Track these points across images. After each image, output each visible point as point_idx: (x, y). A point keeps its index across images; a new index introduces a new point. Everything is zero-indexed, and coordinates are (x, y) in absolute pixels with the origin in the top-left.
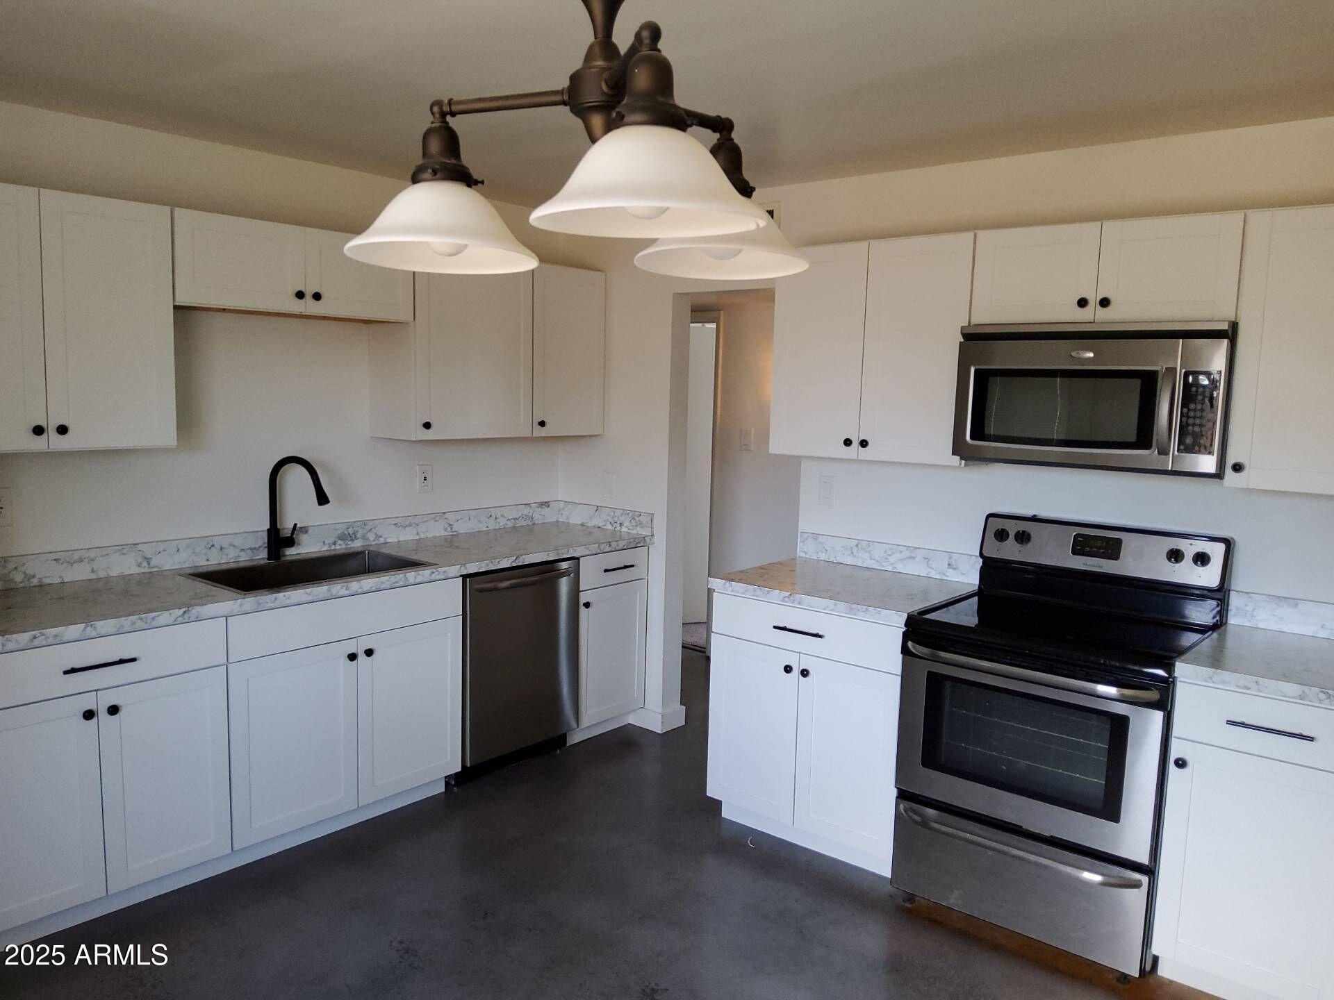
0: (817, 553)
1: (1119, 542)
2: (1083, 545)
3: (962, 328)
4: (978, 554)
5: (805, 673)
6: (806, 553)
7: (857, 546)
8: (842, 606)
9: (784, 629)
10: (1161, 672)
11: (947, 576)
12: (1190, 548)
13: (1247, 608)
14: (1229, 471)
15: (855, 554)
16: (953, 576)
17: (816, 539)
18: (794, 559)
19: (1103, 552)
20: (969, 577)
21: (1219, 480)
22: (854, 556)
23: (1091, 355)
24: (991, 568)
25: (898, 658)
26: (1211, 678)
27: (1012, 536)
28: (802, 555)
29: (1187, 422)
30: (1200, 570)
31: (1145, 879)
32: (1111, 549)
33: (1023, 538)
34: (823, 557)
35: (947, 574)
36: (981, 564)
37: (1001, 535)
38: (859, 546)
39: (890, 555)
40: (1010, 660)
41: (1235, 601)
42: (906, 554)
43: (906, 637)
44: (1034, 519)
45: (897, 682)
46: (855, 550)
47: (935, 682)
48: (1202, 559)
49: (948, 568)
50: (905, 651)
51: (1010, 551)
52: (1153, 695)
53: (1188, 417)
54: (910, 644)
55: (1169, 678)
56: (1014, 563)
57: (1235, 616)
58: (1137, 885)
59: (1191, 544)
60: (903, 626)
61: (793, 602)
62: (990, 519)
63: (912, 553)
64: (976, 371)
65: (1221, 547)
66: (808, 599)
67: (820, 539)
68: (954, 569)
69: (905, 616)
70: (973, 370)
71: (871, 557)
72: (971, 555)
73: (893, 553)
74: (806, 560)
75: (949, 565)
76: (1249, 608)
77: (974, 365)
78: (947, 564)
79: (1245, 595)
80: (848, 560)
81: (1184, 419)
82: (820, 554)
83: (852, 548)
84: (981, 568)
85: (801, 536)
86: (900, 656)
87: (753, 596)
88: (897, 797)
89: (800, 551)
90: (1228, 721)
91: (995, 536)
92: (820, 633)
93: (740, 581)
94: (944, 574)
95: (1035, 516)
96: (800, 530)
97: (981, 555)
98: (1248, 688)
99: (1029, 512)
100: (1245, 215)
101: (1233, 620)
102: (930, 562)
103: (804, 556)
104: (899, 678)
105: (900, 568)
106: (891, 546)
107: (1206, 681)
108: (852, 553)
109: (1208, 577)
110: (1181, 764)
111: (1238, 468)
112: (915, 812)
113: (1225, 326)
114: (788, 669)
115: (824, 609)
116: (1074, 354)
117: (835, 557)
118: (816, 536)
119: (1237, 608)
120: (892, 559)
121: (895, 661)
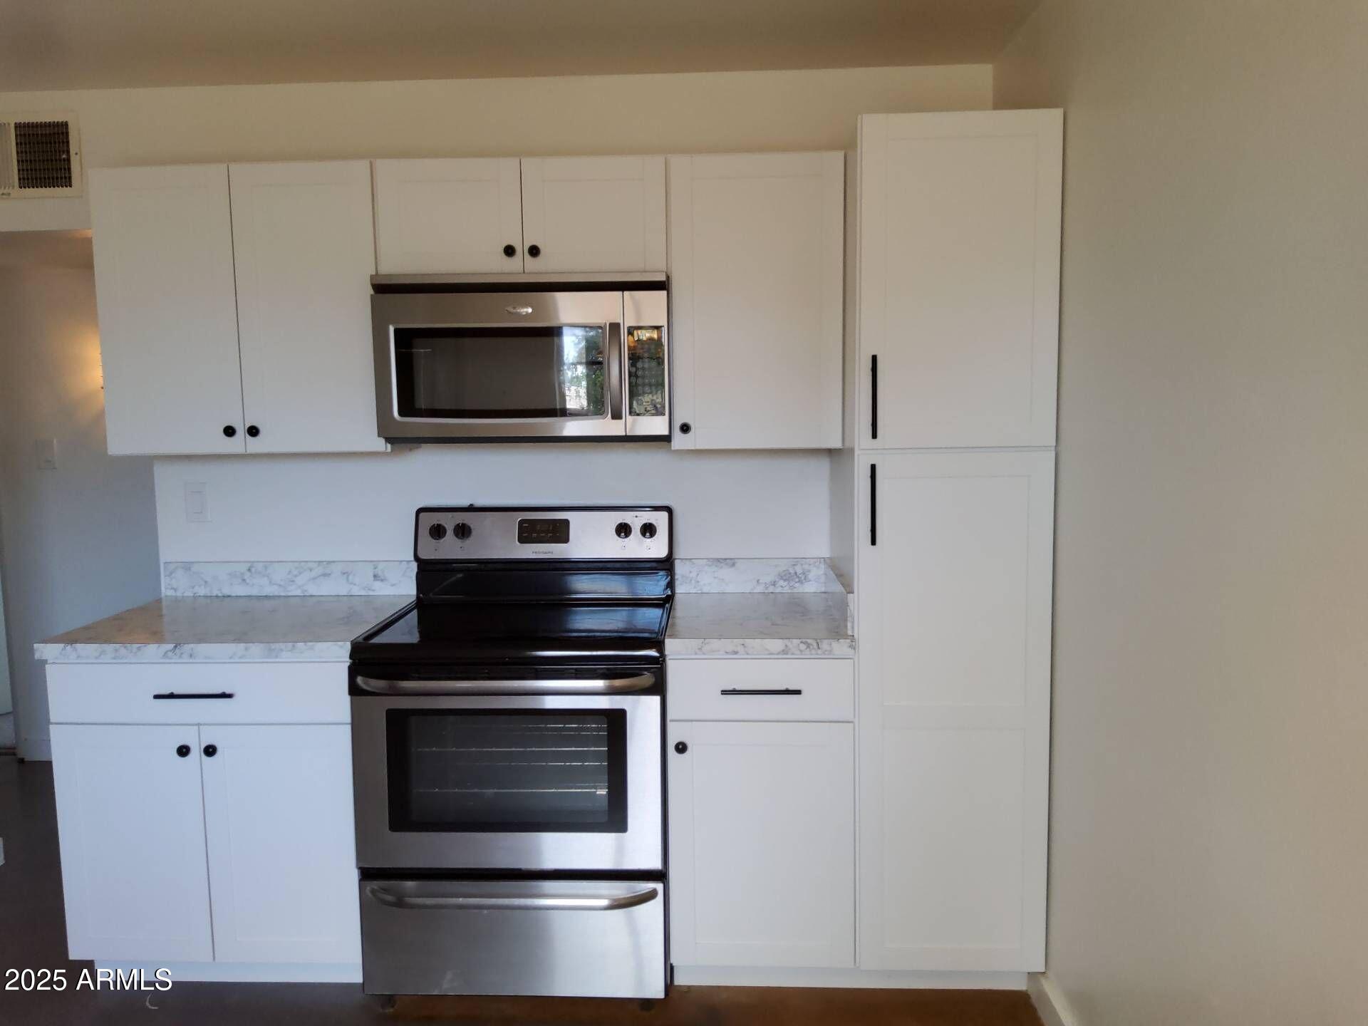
0: (193, 587)
1: (566, 523)
2: (530, 532)
3: (372, 277)
4: (412, 558)
5: (210, 751)
6: (175, 590)
7: (249, 570)
8: (256, 649)
9: (172, 696)
10: (653, 653)
11: (374, 590)
12: (636, 520)
13: (691, 575)
14: (677, 434)
15: (248, 581)
16: (382, 590)
17: (190, 569)
18: (159, 601)
19: (550, 537)
20: (404, 587)
21: (666, 443)
22: (248, 584)
23: (530, 310)
24: (428, 571)
25: (345, 700)
26: (700, 649)
27: (450, 533)
28: (171, 593)
29: (636, 383)
30: (648, 541)
31: (659, 887)
32: (559, 532)
33: (463, 531)
34: (202, 591)
35: (373, 588)
36: (416, 570)
37: (438, 532)
38: (253, 570)
39: (296, 576)
40: (487, 673)
41: (679, 568)
42: (318, 570)
43: (353, 672)
44: (471, 509)
45: (346, 732)
46: (247, 575)
47: (397, 720)
48: (648, 530)
49: (374, 580)
50: (354, 690)
51: (450, 549)
52: (647, 679)
53: (637, 377)
54: (360, 680)
55: (660, 657)
56: (455, 563)
57: (681, 584)
58: (651, 895)
59: (636, 517)
60: (348, 659)
61: (180, 657)
62: (422, 515)
63: (325, 569)
64: (396, 331)
65: (665, 515)
66: (203, 649)
67: (195, 568)
68: (382, 580)
69: (348, 646)
70: (392, 329)
71: (270, 582)
72: (401, 561)
73: (300, 573)
74: (176, 600)
75: (375, 576)
76: (693, 575)
77: (393, 323)
78: (372, 575)
79: (688, 562)
80: (239, 590)
81: (633, 380)
82: (197, 588)
83: (242, 574)
84: (417, 573)
85: (165, 568)
86: (346, 699)
87: (114, 658)
88: (360, 881)
89: (166, 589)
90: (722, 691)
91: (430, 533)
92: (228, 692)
93: (89, 640)
94: (369, 589)
95: (471, 505)
96: (162, 559)
97: (417, 558)
98: (736, 653)
99: (465, 502)
100: (666, 159)
101: (680, 589)
102: (351, 577)
103: (174, 594)
104: (348, 728)
105: (313, 590)
106: (296, 564)
107: (696, 654)
108: (244, 580)
109: (655, 548)
110: (681, 748)
111: (685, 428)
112: (385, 890)
113: (663, 278)
114: (183, 751)
115: (231, 658)
116: (511, 310)
117: (220, 590)
118: (187, 566)
119: (683, 576)
120: (300, 580)
121: (341, 705)
